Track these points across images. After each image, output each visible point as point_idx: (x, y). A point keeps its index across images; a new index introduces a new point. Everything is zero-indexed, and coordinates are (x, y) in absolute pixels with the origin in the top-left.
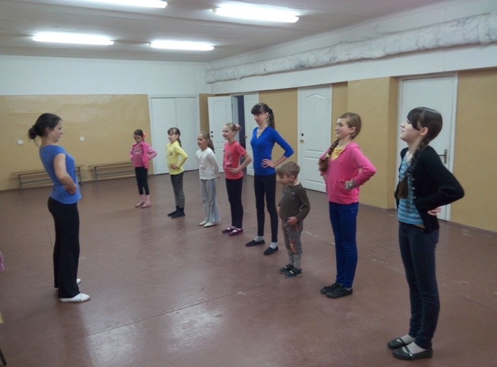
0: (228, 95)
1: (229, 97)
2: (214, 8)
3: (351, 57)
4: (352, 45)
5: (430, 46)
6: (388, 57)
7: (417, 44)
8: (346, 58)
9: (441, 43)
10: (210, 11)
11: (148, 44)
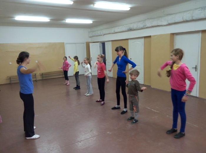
0: (98, 42)
1: (99, 43)
2: (94, 4)
3: (153, 25)
4: (153, 20)
5: (189, 20)
6: (169, 24)
7: (183, 19)
8: (151, 25)
9: (194, 18)
10: (92, 5)
11: (64, 21)
